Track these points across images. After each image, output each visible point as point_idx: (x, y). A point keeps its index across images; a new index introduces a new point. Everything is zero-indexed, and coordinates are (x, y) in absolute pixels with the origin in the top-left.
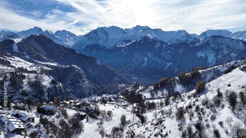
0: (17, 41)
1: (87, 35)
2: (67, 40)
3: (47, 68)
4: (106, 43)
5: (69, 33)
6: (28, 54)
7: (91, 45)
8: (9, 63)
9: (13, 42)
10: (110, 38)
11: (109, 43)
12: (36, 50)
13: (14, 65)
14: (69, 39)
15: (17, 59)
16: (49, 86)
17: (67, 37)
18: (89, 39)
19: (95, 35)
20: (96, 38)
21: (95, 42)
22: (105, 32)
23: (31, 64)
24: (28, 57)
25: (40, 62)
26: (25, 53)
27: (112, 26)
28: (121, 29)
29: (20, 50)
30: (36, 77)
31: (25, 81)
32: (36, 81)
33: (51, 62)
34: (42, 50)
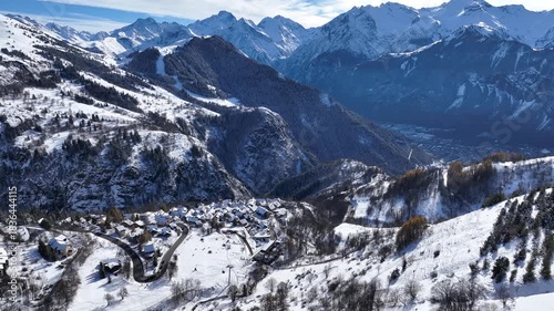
0: (165, 51)
1: (325, 28)
2: (284, 39)
3: (209, 112)
4: (368, 46)
5: (289, 23)
6: (181, 80)
7: (332, 51)
8: (135, 102)
9: (157, 53)
10: (379, 34)
11: (374, 45)
12: (198, 70)
13: (143, 106)
14: (286, 36)
15: (159, 90)
17: (283, 31)
18: (329, 38)
19: (343, 27)
20: (343, 35)
21: (340, 45)
22: (368, 19)
23: (180, 102)
24: (179, 86)
25: (200, 99)
26: (175, 78)
27: (389, 4)
28: (410, 11)
29: (168, 70)
30: (163, 140)
31: (137, 149)
32: (158, 149)
33: (222, 98)
34: (211, 71)
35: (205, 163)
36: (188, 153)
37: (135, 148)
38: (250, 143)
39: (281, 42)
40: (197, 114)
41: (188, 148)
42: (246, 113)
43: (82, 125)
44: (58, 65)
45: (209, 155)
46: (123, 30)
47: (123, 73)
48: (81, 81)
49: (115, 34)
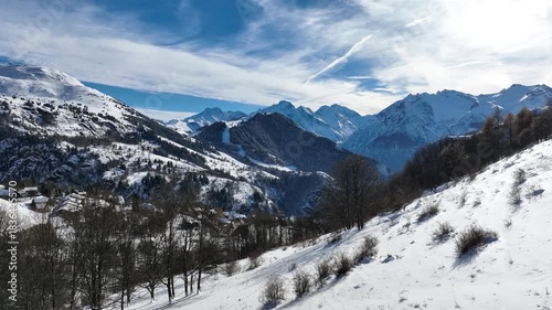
0: (230, 124)
1: (382, 114)
2: (341, 125)
3: (269, 175)
4: (425, 130)
5: (346, 111)
6: (244, 148)
7: (388, 135)
8: (204, 160)
9: (224, 125)
10: (437, 118)
11: (432, 129)
12: (260, 141)
13: (210, 164)
14: (343, 123)
15: (224, 155)
16: (244, 201)
17: (340, 118)
18: (386, 122)
19: (399, 112)
20: (400, 120)
21: (397, 129)
22: (425, 105)
23: (242, 165)
24: (242, 153)
25: (260, 164)
26: (239, 146)
27: (445, 91)
28: (469, 97)
29: (233, 140)
30: (228, 185)
31: (204, 189)
32: (223, 191)
33: (282, 165)
34: (271, 143)
35: (266, 208)
36: (250, 197)
37: (204, 188)
38: (307, 205)
39: (338, 129)
40: (258, 176)
41: (251, 194)
42: (304, 177)
43: (159, 168)
44: (141, 129)
45: (270, 202)
46: (192, 118)
47: (194, 140)
48: (159, 141)
49: (186, 120)
